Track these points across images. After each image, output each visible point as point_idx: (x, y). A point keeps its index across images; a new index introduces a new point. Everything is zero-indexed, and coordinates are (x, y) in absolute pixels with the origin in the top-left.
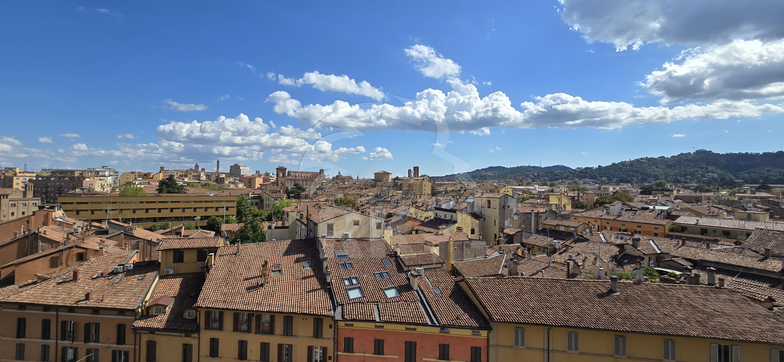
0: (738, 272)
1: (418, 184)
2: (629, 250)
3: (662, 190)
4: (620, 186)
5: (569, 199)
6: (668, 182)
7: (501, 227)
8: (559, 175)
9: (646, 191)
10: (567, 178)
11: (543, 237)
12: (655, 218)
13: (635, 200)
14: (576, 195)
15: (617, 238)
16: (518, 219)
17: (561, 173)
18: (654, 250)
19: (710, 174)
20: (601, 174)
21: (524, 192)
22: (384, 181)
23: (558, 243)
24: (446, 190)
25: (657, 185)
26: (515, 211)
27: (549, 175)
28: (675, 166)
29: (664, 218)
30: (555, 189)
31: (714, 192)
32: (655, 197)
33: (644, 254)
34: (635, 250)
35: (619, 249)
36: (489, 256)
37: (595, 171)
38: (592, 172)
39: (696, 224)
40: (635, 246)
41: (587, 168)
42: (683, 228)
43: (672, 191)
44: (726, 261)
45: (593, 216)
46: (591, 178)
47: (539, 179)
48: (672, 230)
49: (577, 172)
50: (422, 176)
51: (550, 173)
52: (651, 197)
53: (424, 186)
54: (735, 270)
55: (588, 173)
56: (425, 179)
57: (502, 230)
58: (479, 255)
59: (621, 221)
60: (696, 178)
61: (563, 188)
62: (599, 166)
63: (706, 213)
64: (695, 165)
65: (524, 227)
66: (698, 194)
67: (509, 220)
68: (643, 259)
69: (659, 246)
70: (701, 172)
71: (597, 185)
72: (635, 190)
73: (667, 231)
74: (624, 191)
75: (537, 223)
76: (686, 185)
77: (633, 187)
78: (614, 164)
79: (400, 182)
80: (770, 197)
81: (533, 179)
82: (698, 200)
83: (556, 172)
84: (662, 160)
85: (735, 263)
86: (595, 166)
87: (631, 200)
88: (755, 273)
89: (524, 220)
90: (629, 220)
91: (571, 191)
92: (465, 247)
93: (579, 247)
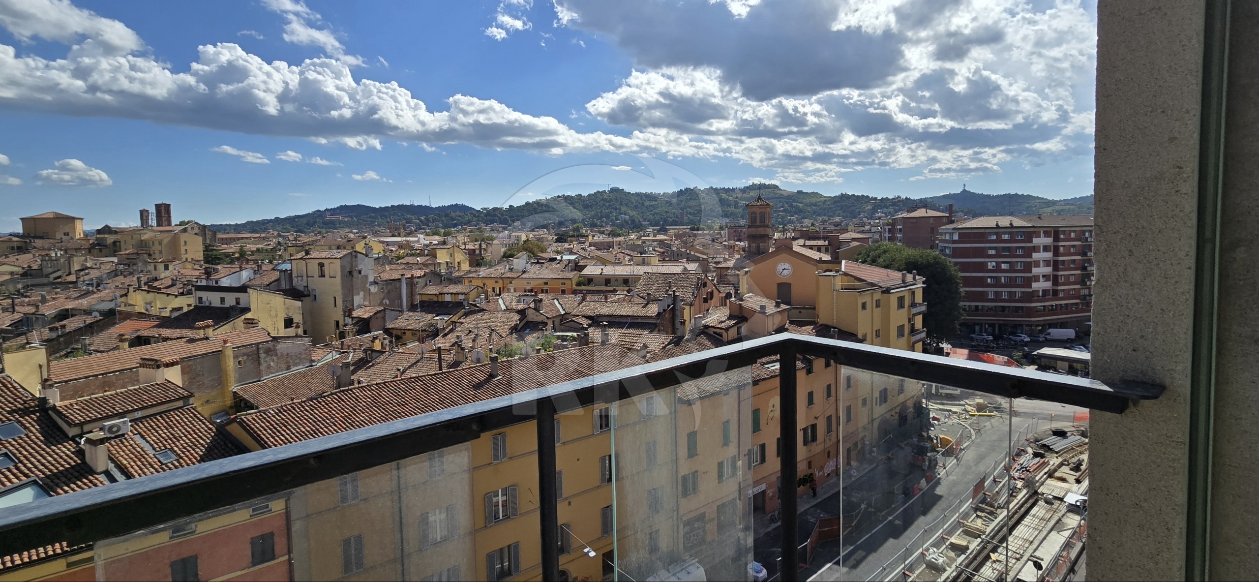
0: (627, 323)
1: (165, 241)
2: (532, 316)
3: (578, 236)
4: (534, 233)
5: (465, 253)
6: (585, 226)
7: (346, 307)
8: (458, 220)
9: (561, 239)
10: (469, 223)
11: (419, 314)
12: (562, 271)
13: (549, 250)
14: (477, 247)
15: (519, 302)
16: (379, 290)
17: (460, 216)
18: (558, 311)
19: (623, 216)
20: (513, 217)
21: (401, 246)
22: (59, 235)
23: (441, 321)
24: (241, 250)
25: (575, 230)
26: (371, 279)
27: (443, 219)
28: (591, 207)
29: (572, 270)
30: (449, 239)
31: (623, 235)
32: (570, 245)
33: (548, 318)
34: (538, 314)
35: (519, 317)
36: (319, 361)
37: (505, 213)
38: (502, 215)
39: (601, 274)
40: (537, 309)
41: (495, 209)
42: (590, 280)
43: (587, 236)
44: (618, 312)
45: (493, 276)
46: (501, 223)
47: (428, 226)
48: (579, 284)
49: (483, 215)
50: (182, 223)
51: (445, 217)
52: (566, 245)
53: (182, 243)
54: (625, 321)
55: (497, 216)
56: (189, 229)
57: (348, 312)
58: (296, 365)
59: (526, 278)
60: (611, 221)
61: (462, 238)
62: (510, 206)
63: (613, 260)
64: (610, 206)
65: (388, 302)
66: (610, 239)
67: (362, 294)
68: (546, 324)
69: (564, 306)
70: (614, 214)
71: (506, 232)
72: (550, 238)
73: (574, 286)
74: (538, 240)
75: (411, 294)
76: (602, 229)
77: (549, 233)
78: (528, 203)
79: (110, 239)
80: (666, 240)
81: (419, 225)
82: (609, 246)
83: (453, 214)
84: (580, 199)
85: (624, 314)
86: (506, 206)
87: (543, 250)
88: (639, 320)
89: (389, 292)
90: (535, 276)
91: (472, 242)
92: (263, 356)
93: (469, 322)
